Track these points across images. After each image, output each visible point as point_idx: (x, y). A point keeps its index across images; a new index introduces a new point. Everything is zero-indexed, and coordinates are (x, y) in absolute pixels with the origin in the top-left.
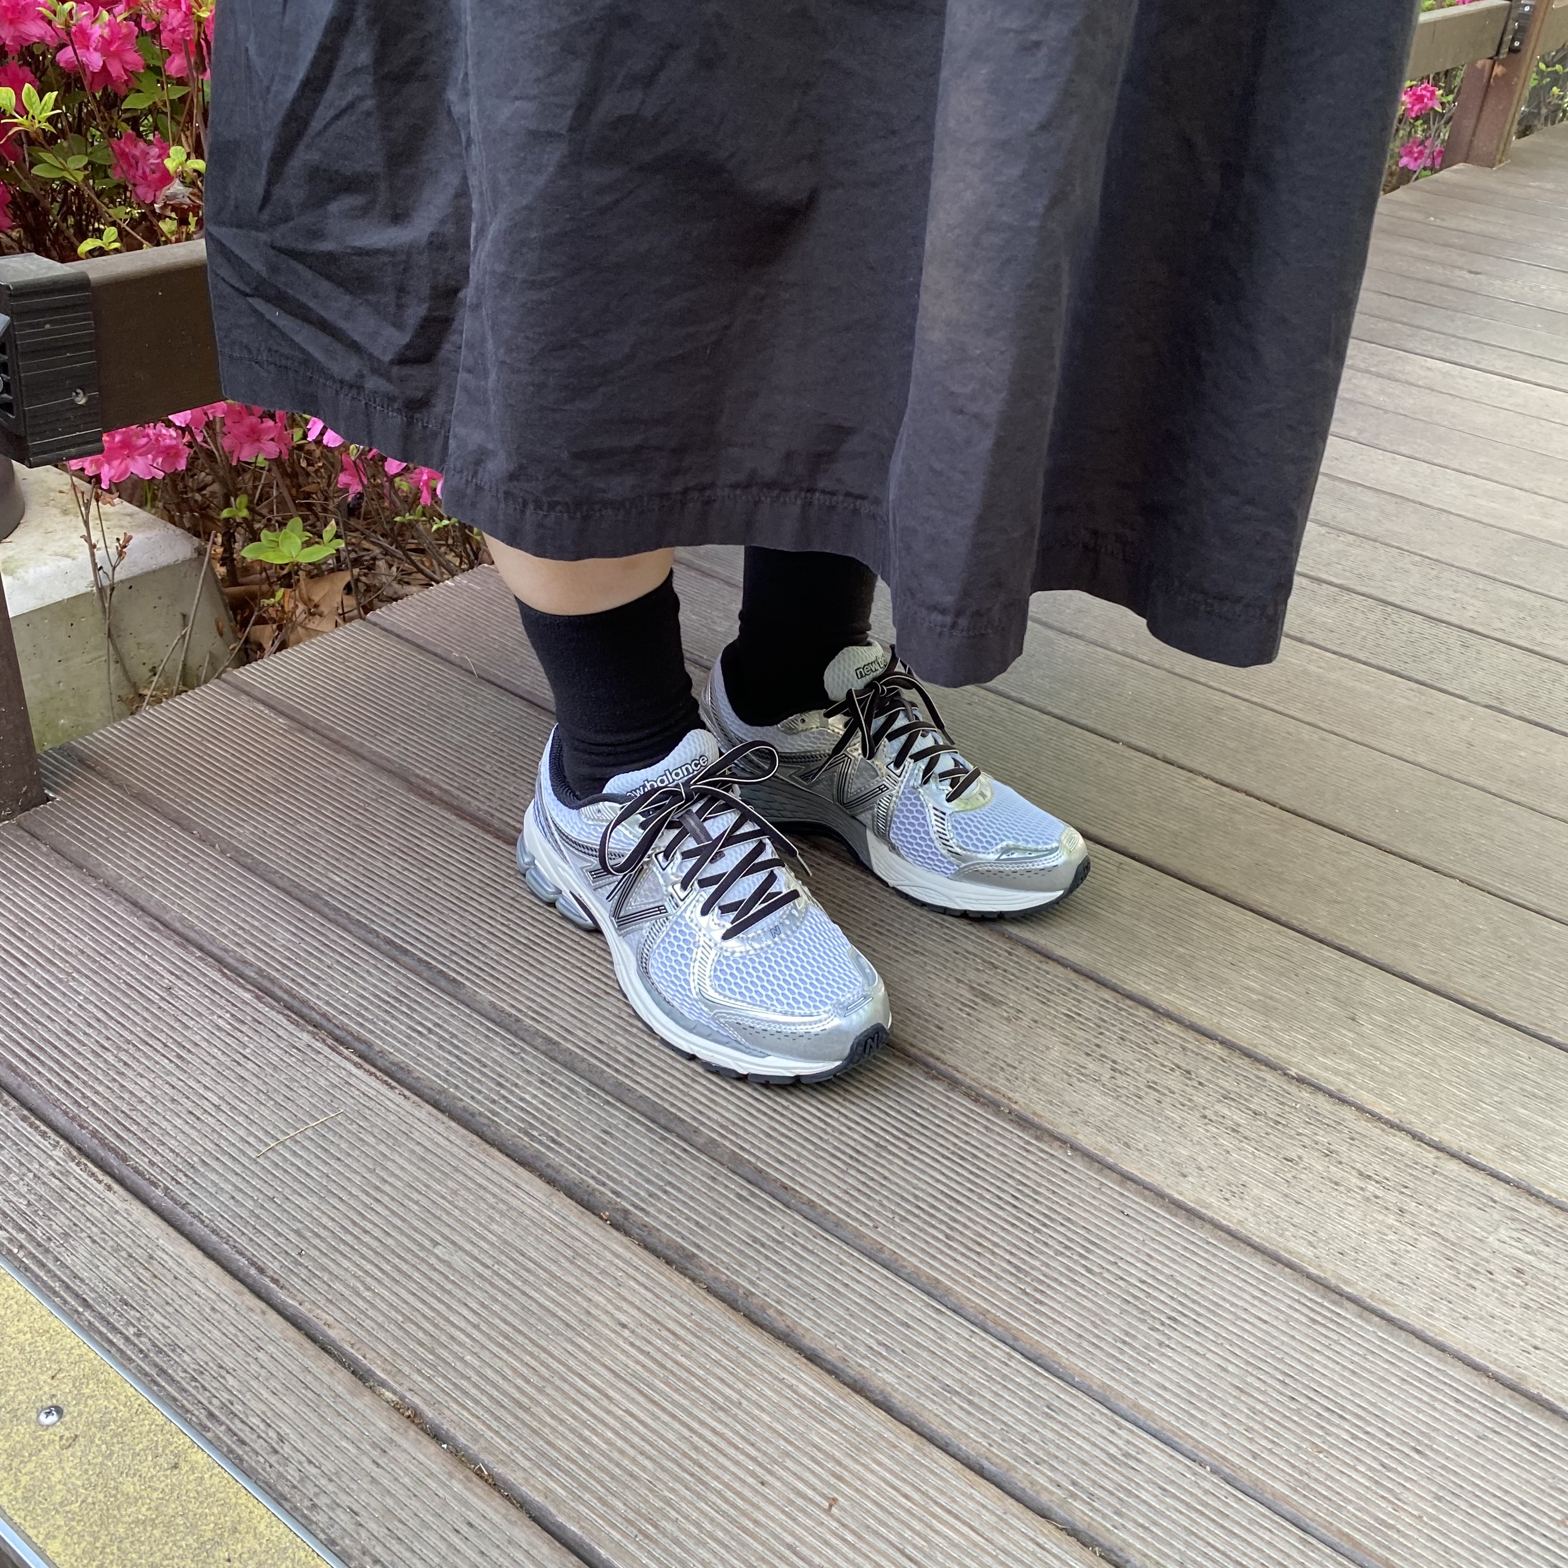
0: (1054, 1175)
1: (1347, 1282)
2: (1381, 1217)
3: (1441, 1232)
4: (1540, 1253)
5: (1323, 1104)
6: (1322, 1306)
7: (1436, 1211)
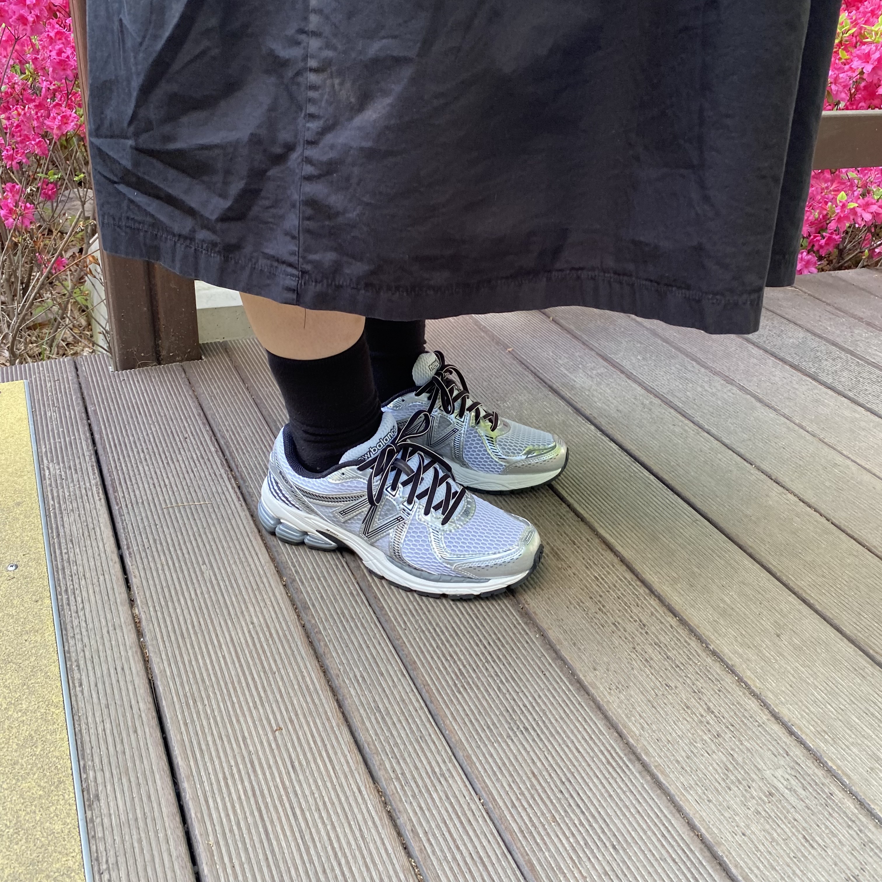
0: (520, 642)
1: (647, 754)
2: (701, 733)
3: (735, 755)
4: (795, 791)
5: (717, 668)
6: (621, 758)
7: (742, 744)
